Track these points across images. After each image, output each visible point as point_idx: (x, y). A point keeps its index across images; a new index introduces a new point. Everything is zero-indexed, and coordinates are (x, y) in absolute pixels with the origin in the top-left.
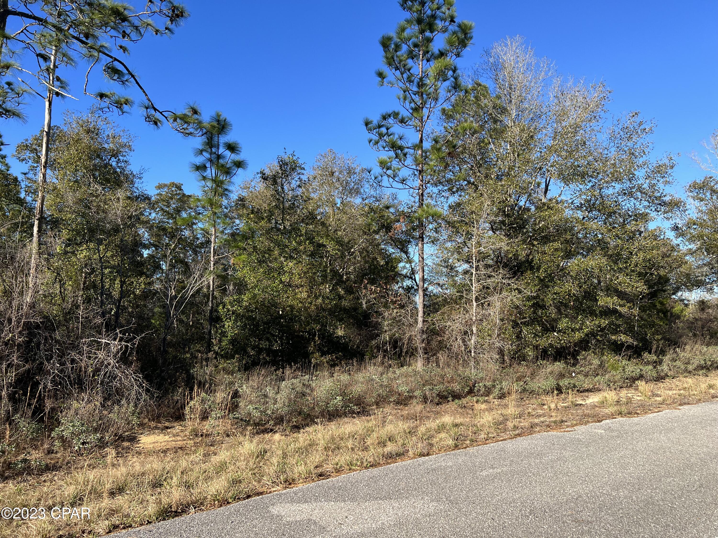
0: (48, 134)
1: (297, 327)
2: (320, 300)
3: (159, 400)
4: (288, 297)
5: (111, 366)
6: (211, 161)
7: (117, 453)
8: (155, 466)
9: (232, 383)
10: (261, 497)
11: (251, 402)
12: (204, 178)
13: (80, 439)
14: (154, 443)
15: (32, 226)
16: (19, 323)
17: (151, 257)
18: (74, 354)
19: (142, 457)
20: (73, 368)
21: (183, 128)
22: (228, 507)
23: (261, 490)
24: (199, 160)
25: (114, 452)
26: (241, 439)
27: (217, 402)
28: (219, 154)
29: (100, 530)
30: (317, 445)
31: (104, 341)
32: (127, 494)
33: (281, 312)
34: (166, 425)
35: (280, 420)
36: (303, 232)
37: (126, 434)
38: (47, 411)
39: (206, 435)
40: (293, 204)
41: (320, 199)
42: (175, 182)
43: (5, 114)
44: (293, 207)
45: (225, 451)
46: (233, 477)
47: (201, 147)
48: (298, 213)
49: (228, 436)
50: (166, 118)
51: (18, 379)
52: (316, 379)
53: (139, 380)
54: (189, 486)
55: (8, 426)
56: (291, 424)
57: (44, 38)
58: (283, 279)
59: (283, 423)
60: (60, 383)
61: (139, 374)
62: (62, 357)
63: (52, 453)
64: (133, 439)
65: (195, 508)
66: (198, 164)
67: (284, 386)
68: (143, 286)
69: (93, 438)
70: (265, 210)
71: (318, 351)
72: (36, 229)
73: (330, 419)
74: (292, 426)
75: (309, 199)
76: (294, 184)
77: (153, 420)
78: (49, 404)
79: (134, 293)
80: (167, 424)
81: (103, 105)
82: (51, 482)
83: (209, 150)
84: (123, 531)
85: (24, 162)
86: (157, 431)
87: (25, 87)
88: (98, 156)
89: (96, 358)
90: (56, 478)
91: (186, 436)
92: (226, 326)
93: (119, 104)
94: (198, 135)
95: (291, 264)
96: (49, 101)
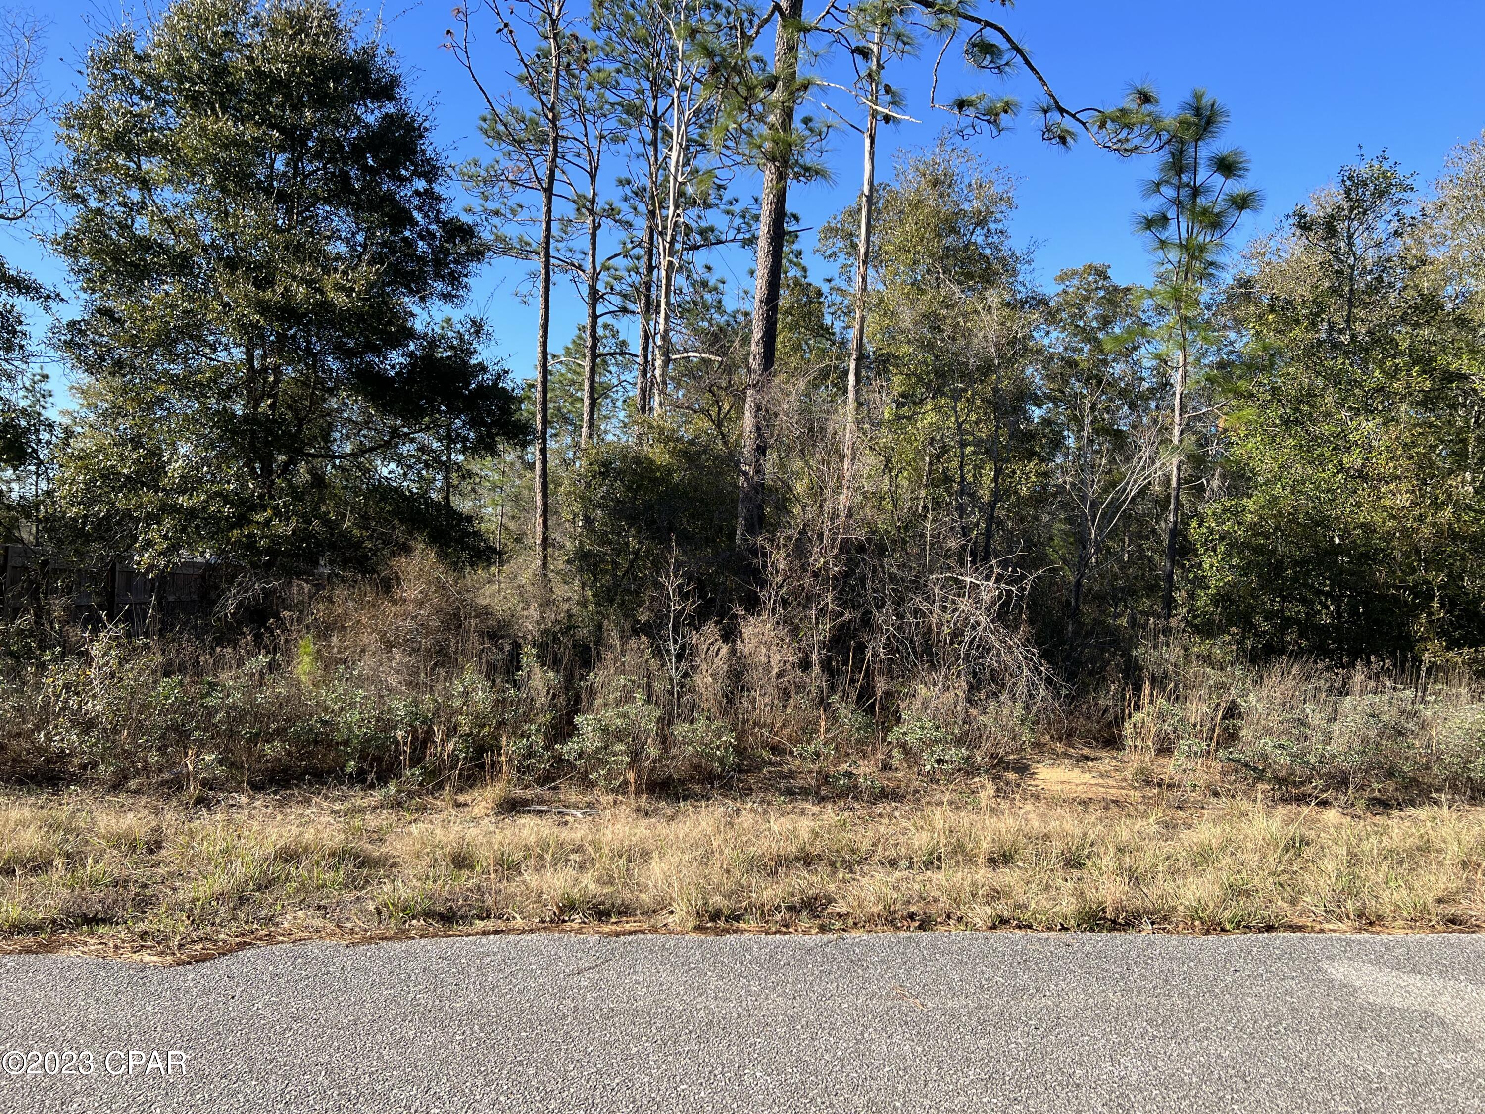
0: (869, 198)
1: (1381, 575)
2: (1447, 513)
3: (1071, 703)
4: (1359, 505)
5: (981, 627)
6: (1177, 202)
7: (998, 790)
8: (1067, 827)
9: (1221, 687)
10: (1299, 934)
11: (1268, 731)
12: (1163, 244)
13: (933, 752)
14: (1063, 783)
15: (846, 373)
16: (834, 540)
17: (1046, 422)
18: (918, 600)
19: (1042, 804)
20: (918, 624)
21: (1119, 141)
22: (1225, 938)
23: (1300, 922)
24: (1152, 206)
25: (991, 789)
26: (1246, 805)
27: (1192, 721)
28: (1198, 184)
29: (978, 920)
30: (1439, 851)
31: (968, 580)
32: (1018, 867)
33: (1337, 540)
34: (1084, 752)
35: (1340, 781)
36: (1404, 345)
37: (1011, 757)
38: (879, 694)
39: (1169, 786)
40: (1379, 279)
41: (1454, 260)
42: (1095, 264)
43: (804, 176)
44: (1377, 286)
45: (1211, 825)
46: (1232, 879)
47: (1156, 178)
48: (1392, 300)
49: (1216, 794)
50: (1084, 124)
51: (834, 635)
52: (1435, 702)
53: (1031, 660)
54: (1137, 878)
55: (822, 712)
56: (1366, 794)
57: (863, 15)
58: (1345, 460)
59: (1347, 789)
60: (898, 651)
61: (1033, 647)
62: (899, 605)
63: (890, 769)
64: (1022, 769)
65: (1153, 924)
66: (1150, 215)
67: (1349, 706)
68: (1034, 479)
69: (956, 754)
70: (1304, 302)
71: (1440, 635)
72: (852, 378)
73: (1473, 798)
74: (1370, 799)
75: (1423, 263)
76: (1382, 230)
77: (1060, 739)
78: (881, 685)
79: (1016, 492)
80: (1086, 751)
81: (965, 122)
82: (891, 820)
83: (1175, 181)
84: (1017, 931)
85: (832, 259)
86: (1066, 761)
87: (832, 119)
88: (954, 230)
89: (954, 611)
90: (897, 814)
91: (1126, 780)
92: (1206, 566)
93: (992, 116)
94: (1150, 150)
95: (1368, 426)
96: (871, 135)
